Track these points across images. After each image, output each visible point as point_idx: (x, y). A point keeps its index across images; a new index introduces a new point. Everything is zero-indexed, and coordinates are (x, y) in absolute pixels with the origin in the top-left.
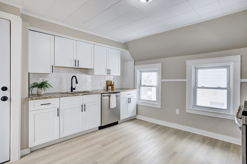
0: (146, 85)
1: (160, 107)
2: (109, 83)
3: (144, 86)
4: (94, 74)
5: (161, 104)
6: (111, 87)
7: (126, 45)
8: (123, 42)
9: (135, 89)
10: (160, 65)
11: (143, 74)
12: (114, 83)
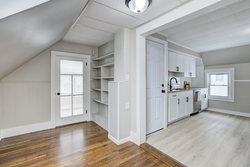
0: (215, 84)
1: (233, 101)
2: (186, 83)
3: (214, 85)
4: (184, 76)
5: (234, 98)
6: (188, 86)
7: (201, 55)
8: (200, 53)
9: (205, 88)
10: (233, 69)
11: (212, 76)
12: (190, 83)
